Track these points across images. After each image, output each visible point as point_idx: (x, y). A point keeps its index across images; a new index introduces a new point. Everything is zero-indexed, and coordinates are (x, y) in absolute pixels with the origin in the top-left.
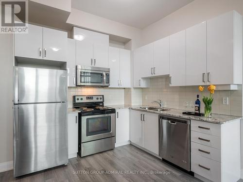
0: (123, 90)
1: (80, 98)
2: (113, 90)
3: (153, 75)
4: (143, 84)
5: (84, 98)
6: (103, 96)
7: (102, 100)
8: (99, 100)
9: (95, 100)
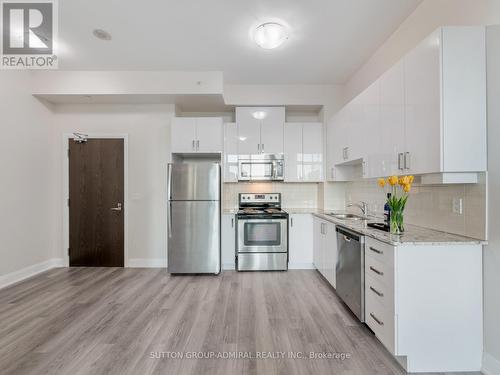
0: (316, 186)
1: (246, 196)
2: (289, 186)
3: (347, 161)
4: (339, 176)
5: (252, 197)
6: (280, 195)
7: (277, 201)
8: (274, 200)
9: (267, 200)
